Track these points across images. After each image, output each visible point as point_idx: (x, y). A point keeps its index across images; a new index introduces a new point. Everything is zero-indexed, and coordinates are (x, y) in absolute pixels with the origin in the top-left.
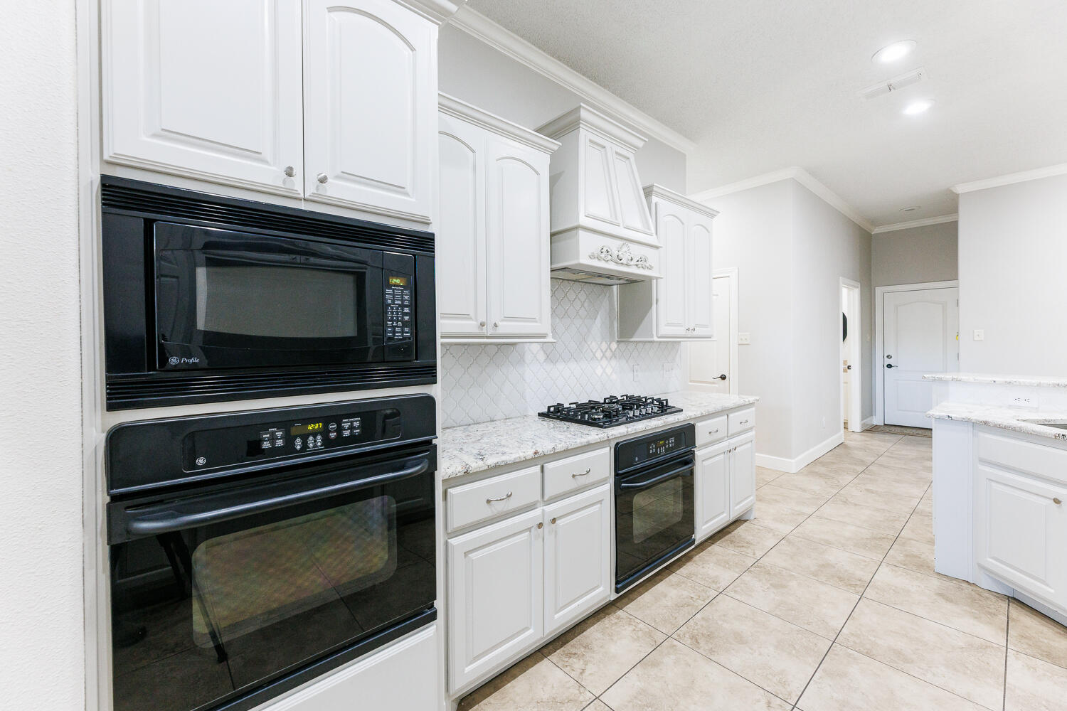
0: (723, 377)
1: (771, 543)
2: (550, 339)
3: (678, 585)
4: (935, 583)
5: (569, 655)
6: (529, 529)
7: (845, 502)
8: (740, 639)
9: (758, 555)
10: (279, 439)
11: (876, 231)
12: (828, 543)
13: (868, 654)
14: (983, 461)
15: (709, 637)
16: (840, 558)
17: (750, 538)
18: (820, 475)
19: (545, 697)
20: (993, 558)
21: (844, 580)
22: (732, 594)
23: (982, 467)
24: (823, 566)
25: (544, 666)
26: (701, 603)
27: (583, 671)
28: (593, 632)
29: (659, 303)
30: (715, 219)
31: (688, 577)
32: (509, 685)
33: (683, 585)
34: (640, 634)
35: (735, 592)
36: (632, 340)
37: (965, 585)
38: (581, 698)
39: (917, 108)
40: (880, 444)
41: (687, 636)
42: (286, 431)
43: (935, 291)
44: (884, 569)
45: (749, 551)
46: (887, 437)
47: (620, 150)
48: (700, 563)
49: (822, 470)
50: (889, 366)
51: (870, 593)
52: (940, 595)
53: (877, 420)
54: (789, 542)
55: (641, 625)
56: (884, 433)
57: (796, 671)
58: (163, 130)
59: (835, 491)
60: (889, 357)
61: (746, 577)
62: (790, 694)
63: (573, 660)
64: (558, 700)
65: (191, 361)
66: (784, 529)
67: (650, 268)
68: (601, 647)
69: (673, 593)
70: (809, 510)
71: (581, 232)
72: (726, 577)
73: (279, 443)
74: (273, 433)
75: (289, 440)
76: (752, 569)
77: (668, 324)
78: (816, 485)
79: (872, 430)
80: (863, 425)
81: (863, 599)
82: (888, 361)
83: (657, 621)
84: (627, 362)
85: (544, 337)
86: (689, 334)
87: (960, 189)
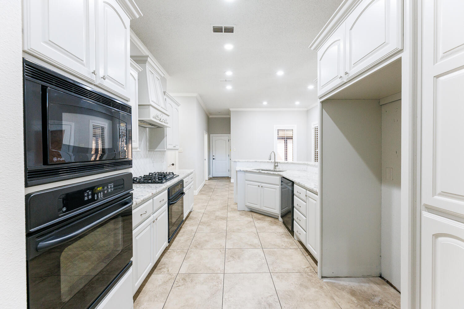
0: (173, 165)
1: (201, 215)
2: (138, 150)
3: (182, 236)
4: (238, 213)
5: (160, 269)
6: (150, 224)
7: (213, 200)
8: (207, 241)
9: (200, 219)
10: (90, 195)
11: (210, 117)
12: (214, 211)
13: (234, 232)
14: (246, 180)
15: (199, 244)
16: (219, 214)
17: (195, 216)
18: (204, 194)
19: (161, 283)
20: (248, 203)
21: (222, 219)
22: (199, 232)
23: (247, 182)
24: (216, 217)
25: (153, 276)
26: (192, 238)
27: (168, 271)
28: (163, 260)
29: (167, 136)
30: (179, 107)
31: (184, 232)
32: (144, 288)
33: (184, 235)
34: (179, 253)
35: (199, 231)
36: (155, 150)
37: (243, 211)
38: (173, 277)
39: (229, 87)
40: (213, 183)
41: (193, 247)
42: (92, 191)
43: (225, 137)
44: (228, 213)
45: (197, 220)
46: (215, 180)
47: (158, 77)
48: (185, 228)
49: (203, 192)
50: (214, 159)
51: (228, 219)
52: (240, 215)
53: (211, 176)
54: (206, 214)
55: (178, 251)
56: (212, 179)
57: (222, 242)
58: (50, 41)
59: (210, 198)
60: (214, 156)
61: (200, 226)
62: (223, 247)
63: (163, 270)
64: (166, 281)
65: (62, 159)
66: (203, 211)
67: (167, 123)
68: (169, 262)
69: (182, 238)
70: (206, 204)
71: (151, 107)
72: (194, 228)
73: (90, 197)
74: (88, 192)
75: (93, 195)
76: (200, 224)
77: (169, 145)
78: (204, 197)
79: (210, 179)
80: (208, 178)
81: (228, 221)
82: (213, 157)
83: (182, 247)
84: (151, 159)
85: (137, 149)
86: (174, 148)
87: (231, 109)
